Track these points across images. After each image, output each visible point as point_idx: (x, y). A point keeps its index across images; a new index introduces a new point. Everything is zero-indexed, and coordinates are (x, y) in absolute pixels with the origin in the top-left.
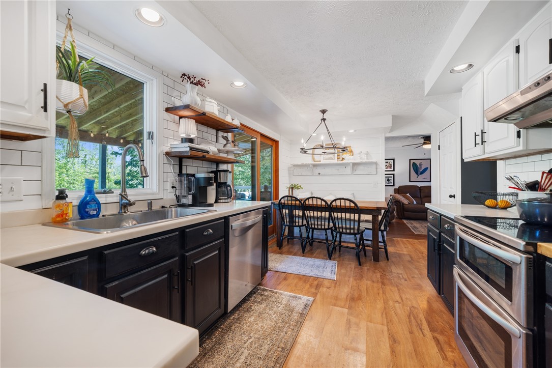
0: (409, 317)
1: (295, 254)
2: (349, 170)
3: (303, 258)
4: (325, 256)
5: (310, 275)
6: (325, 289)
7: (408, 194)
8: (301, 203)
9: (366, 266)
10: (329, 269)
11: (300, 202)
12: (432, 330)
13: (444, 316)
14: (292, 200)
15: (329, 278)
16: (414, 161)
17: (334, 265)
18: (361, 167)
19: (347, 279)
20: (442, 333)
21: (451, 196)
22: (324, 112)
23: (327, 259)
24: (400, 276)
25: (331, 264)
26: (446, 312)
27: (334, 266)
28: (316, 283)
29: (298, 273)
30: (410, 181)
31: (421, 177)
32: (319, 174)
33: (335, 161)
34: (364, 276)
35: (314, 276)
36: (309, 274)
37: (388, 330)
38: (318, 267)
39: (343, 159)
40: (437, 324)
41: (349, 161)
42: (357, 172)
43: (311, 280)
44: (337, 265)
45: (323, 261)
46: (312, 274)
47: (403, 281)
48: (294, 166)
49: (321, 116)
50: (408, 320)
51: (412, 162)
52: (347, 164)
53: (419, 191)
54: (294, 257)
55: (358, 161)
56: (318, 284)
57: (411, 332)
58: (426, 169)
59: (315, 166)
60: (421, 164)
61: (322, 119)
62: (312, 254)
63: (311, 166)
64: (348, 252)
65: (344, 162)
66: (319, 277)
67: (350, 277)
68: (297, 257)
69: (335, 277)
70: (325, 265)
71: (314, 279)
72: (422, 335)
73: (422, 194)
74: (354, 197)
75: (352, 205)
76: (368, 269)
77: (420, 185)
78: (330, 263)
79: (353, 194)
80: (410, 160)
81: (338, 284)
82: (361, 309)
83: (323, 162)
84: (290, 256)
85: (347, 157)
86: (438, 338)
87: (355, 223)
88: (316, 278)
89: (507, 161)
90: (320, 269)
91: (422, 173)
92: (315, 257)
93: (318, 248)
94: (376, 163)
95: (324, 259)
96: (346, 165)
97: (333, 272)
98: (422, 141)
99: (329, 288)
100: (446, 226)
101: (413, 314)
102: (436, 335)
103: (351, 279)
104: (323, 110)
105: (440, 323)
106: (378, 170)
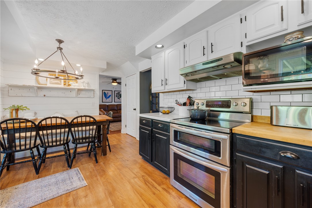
0: (146, 183)
1: (26, 180)
2: (74, 94)
3: (40, 179)
4: (63, 167)
5: (60, 194)
6: (83, 200)
7: (102, 109)
8: (35, 124)
9: (101, 162)
10: (75, 178)
11: (33, 123)
12: (159, 185)
13: (156, 173)
14: (20, 122)
15: (81, 186)
16: (105, 91)
17: (77, 171)
18: (83, 92)
19: (95, 179)
20: (163, 184)
21: (134, 109)
22: (60, 42)
23: (67, 169)
24: (123, 159)
25: (75, 173)
26: (155, 170)
27: (78, 173)
28: (71, 199)
29: (44, 201)
30: (102, 102)
31: (108, 100)
32: (44, 96)
33: (62, 86)
34: (104, 170)
35: (65, 192)
36: (58, 193)
37: (145, 201)
38: (64, 181)
39: (69, 85)
40: (157, 179)
41: (76, 87)
42: (80, 96)
43: (63, 199)
44: (79, 171)
45: (65, 173)
46: (61, 192)
47: (127, 162)
48: (10, 86)
49: (57, 44)
50: (147, 186)
51: (103, 91)
52: (74, 89)
53: (107, 107)
54: (26, 184)
55: (82, 87)
56: (74, 199)
57: (154, 194)
58: (110, 96)
59: (39, 88)
60: (108, 93)
61: (58, 48)
62: (49, 170)
63: (35, 88)
64: (82, 156)
65: (70, 87)
66: (71, 190)
67: (96, 176)
68: (31, 182)
69: (85, 183)
70: (69, 176)
71: (67, 196)
72: (159, 192)
73: (109, 109)
74: (78, 113)
75: (92, 119)
76: (104, 163)
77: (107, 104)
78: (73, 172)
79: (77, 111)
80: (103, 90)
81: (91, 188)
82: (121, 198)
83: (49, 85)
84: (20, 186)
85: (73, 84)
86: (164, 187)
87: (83, 132)
88: (68, 194)
89: (164, 93)
90: (67, 182)
91: (108, 98)
92: (54, 172)
93: (52, 163)
94: (93, 90)
95: (64, 171)
96: (71, 90)
97: (81, 179)
98: (112, 81)
99: (86, 196)
100: (159, 125)
101: (146, 180)
102: (162, 186)
103: (99, 177)
104: (60, 40)
105: (158, 178)
106: (95, 95)
